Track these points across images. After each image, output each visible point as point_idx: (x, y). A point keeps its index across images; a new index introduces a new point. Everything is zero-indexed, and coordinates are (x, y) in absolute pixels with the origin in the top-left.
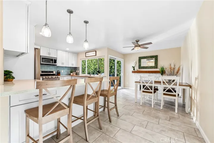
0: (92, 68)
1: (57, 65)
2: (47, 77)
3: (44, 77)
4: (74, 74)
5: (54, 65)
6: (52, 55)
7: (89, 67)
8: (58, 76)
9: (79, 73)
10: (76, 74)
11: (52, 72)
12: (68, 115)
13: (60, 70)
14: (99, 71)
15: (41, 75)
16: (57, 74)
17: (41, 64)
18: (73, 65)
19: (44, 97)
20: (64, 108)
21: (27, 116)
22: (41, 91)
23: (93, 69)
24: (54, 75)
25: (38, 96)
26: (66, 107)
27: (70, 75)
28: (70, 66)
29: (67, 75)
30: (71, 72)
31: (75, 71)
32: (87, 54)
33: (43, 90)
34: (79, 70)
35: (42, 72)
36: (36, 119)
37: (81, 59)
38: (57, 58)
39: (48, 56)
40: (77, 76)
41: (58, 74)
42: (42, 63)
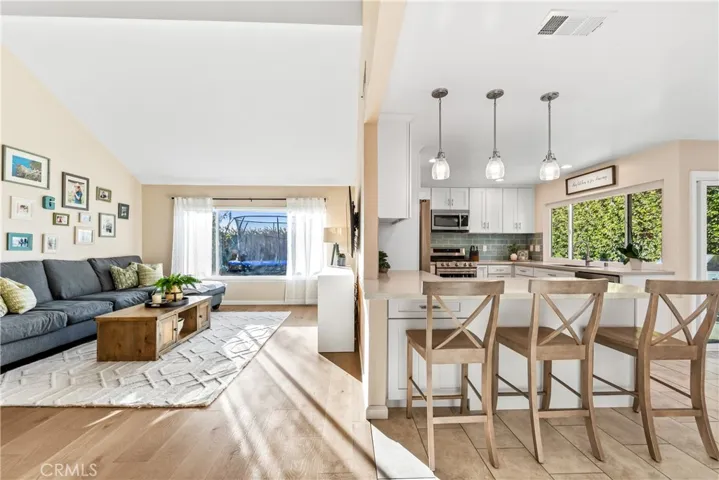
0: (605, 231)
1: (471, 232)
2: (445, 263)
3: (439, 264)
4: (523, 258)
5: (461, 231)
6: (458, 206)
7: (590, 228)
8: (472, 263)
9: (541, 253)
10: (530, 258)
11: (458, 251)
12: (483, 365)
13: (478, 245)
14: (630, 246)
15: (434, 259)
16: (470, 256)
17: (433, 231)
18: (517, 226)
19: (435, 313)
20: (474, 347)
21: (409, 342)
22: (429, 300)
23: (610, 234)
24: (461, 258)
25: (425, 307)
26: (478, 345)
27: (509, 259)
28: (510, 229)
29: (499, 259)
30: (514, 251)
31: (528, 248)
32: (574, 185)
33: (434, 298)
34: (540, 243)
35: (435, 251)
36: (422, 349)
37: (547, 205)
38: (468, 211)
39: (448, 208)
40: (533, 263)
41: (474, 255)
42: (434, 228)
